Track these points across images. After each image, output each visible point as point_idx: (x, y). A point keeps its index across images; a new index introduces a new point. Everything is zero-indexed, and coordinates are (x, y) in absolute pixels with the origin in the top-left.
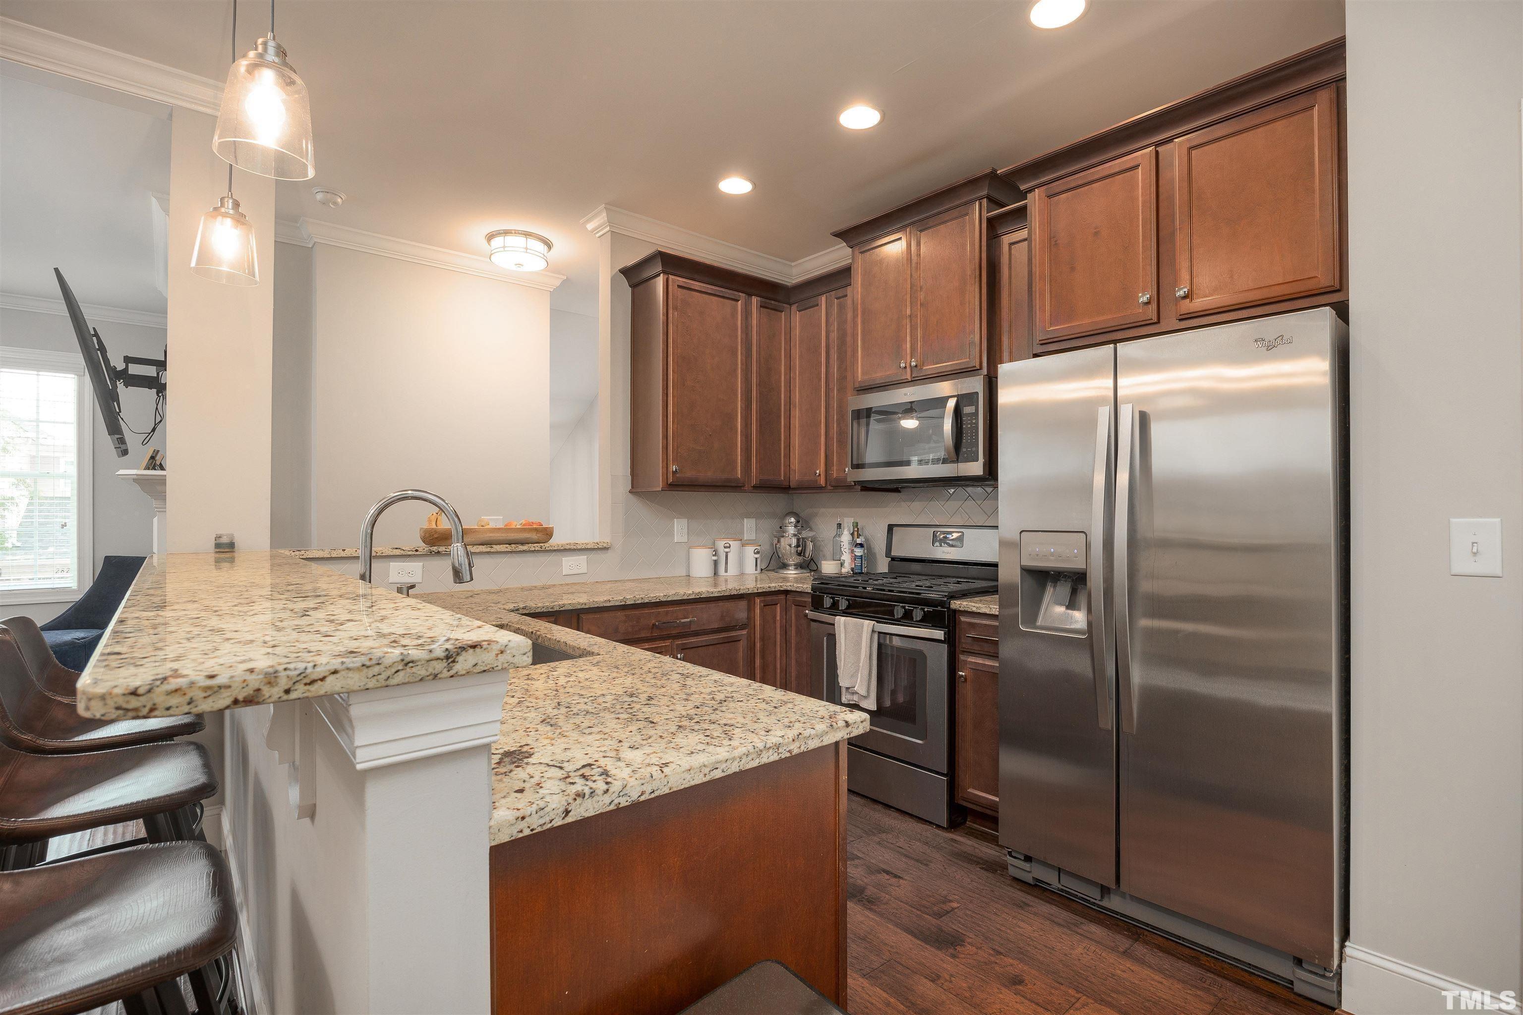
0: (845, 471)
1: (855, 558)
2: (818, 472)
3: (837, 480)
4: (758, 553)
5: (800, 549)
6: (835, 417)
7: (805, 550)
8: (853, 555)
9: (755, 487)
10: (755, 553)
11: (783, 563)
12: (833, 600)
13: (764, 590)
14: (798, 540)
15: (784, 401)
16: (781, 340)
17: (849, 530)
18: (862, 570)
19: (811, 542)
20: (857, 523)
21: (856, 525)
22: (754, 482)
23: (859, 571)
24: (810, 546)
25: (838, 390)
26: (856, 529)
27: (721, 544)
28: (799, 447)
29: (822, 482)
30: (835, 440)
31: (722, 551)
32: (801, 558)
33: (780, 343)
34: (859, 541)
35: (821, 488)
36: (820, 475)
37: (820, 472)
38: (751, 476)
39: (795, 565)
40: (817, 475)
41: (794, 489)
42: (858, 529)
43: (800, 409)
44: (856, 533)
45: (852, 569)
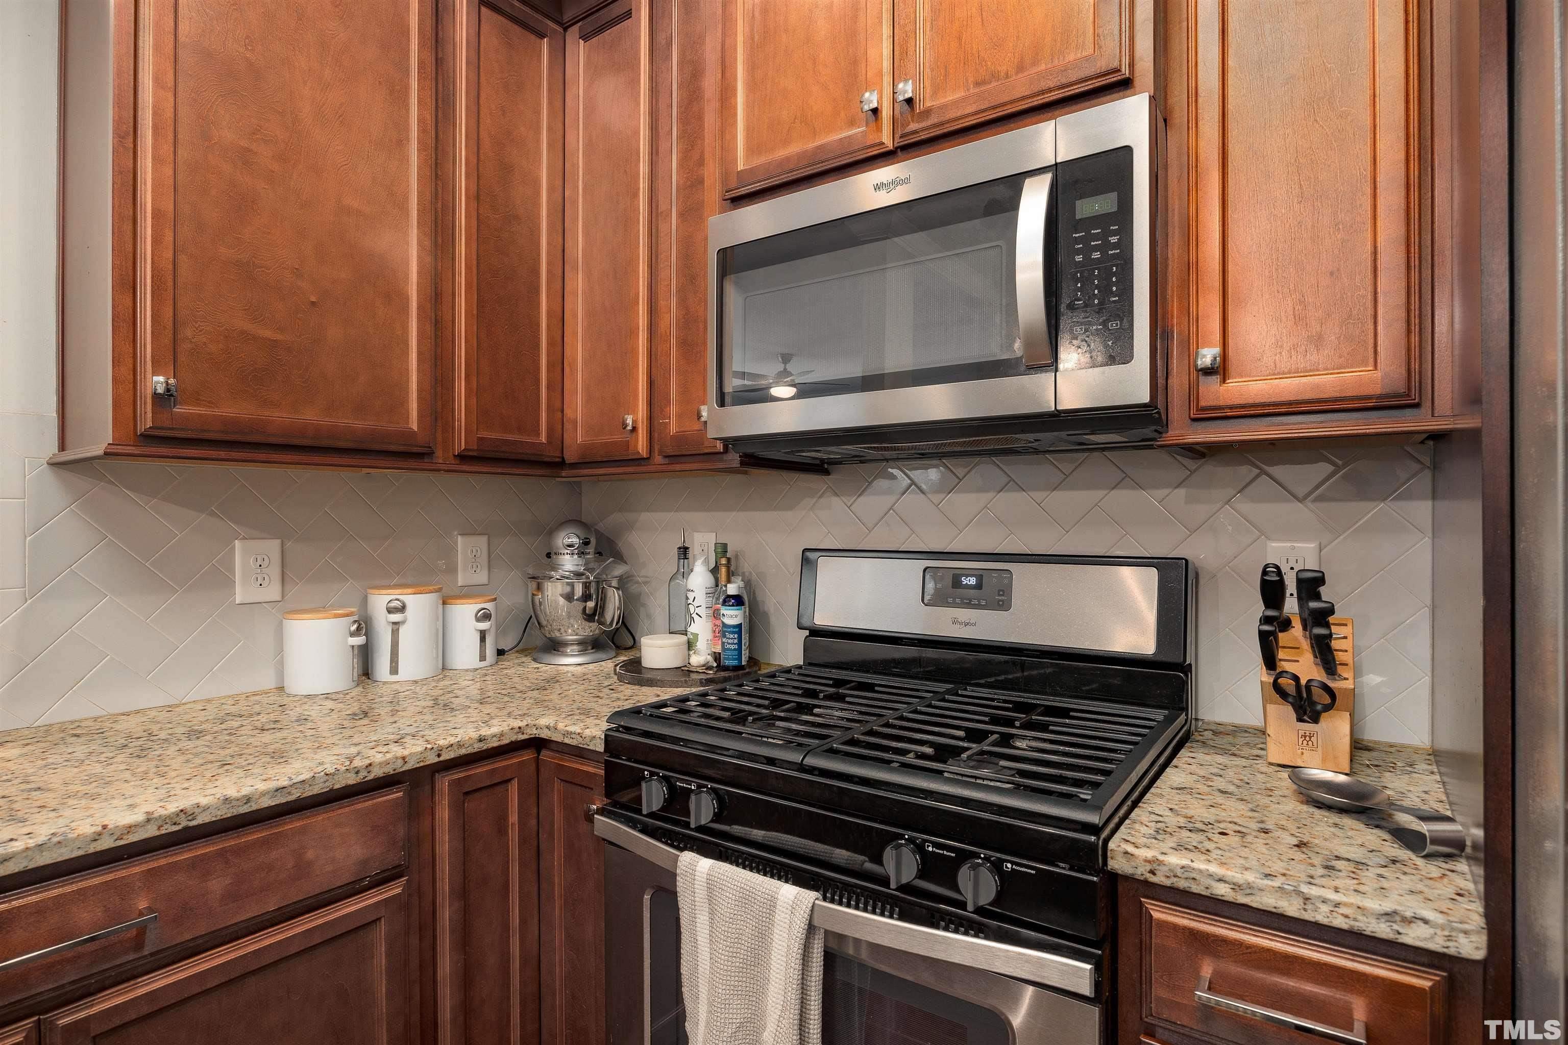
0: (699, 416)
1: (722, 631)
2: (629, 421)
3: (680, 439)
4: (487, 617)
5: (591, 604)
6: (674, 282)
7: (603, 608)
8: (718, 622)
9: (463, 458)
10: (478, 620)
11: (549, 638)
12: (672, 788)
13: (463, 751)
14: (586, 586)
15: (548, 253)
16: (539, 104)
17: (706, 561)
18: (740, 659)
19: (617, 589)
20: (725, 546)
21: (722, 550)
22: (461, 443)
23: (735, 663)
24: (614, 599)
25: (681, 215)
26: (724, 561)
27: (380, 601)
28: (585, 362)
29: (641, 445)
30: (673, 341)
31: (382, 621)
32: (594, 625)
33: (538, 113)
34: (732, 589)
35: (639, 461)
36: (634, 429)
37: (634, 422)
38: (453, 428)
39: (580, 643)
40: (629, 428)
41: (574, 466)
42: (729, 560)
43: (588, 275)
44: (723, 570)
45: (717, 657)
